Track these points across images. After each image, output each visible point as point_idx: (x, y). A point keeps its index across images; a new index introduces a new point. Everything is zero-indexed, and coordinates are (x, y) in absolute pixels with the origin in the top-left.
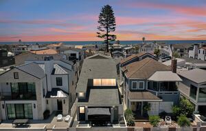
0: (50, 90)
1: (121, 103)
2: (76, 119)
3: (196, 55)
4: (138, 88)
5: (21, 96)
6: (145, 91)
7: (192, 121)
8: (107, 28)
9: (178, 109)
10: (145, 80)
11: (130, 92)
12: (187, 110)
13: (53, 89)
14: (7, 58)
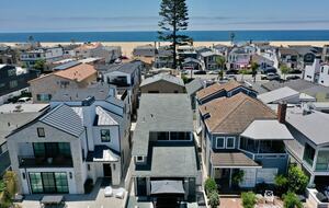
0: (92, 148)
1: (199, 168)
2: (133, 194)
3: (317, 74)
4: (225, 146)
5: (50, 160)
6: (236, 151)
7: (304, 201)
8: (174, 24)
9: (285, 180)
10: (237, 136)
11: (213, 153)
12: (298, 184)
13: (96, 147)
14: (15, 77)
